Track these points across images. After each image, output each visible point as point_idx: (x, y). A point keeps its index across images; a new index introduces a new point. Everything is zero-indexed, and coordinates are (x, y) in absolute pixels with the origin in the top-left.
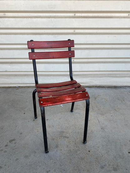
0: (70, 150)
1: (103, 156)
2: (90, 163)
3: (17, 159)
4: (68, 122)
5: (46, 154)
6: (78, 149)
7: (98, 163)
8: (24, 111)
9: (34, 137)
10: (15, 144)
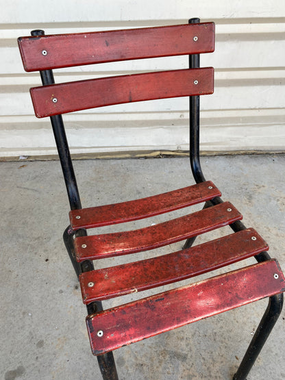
8: (45, 251)
9: (80, 359)
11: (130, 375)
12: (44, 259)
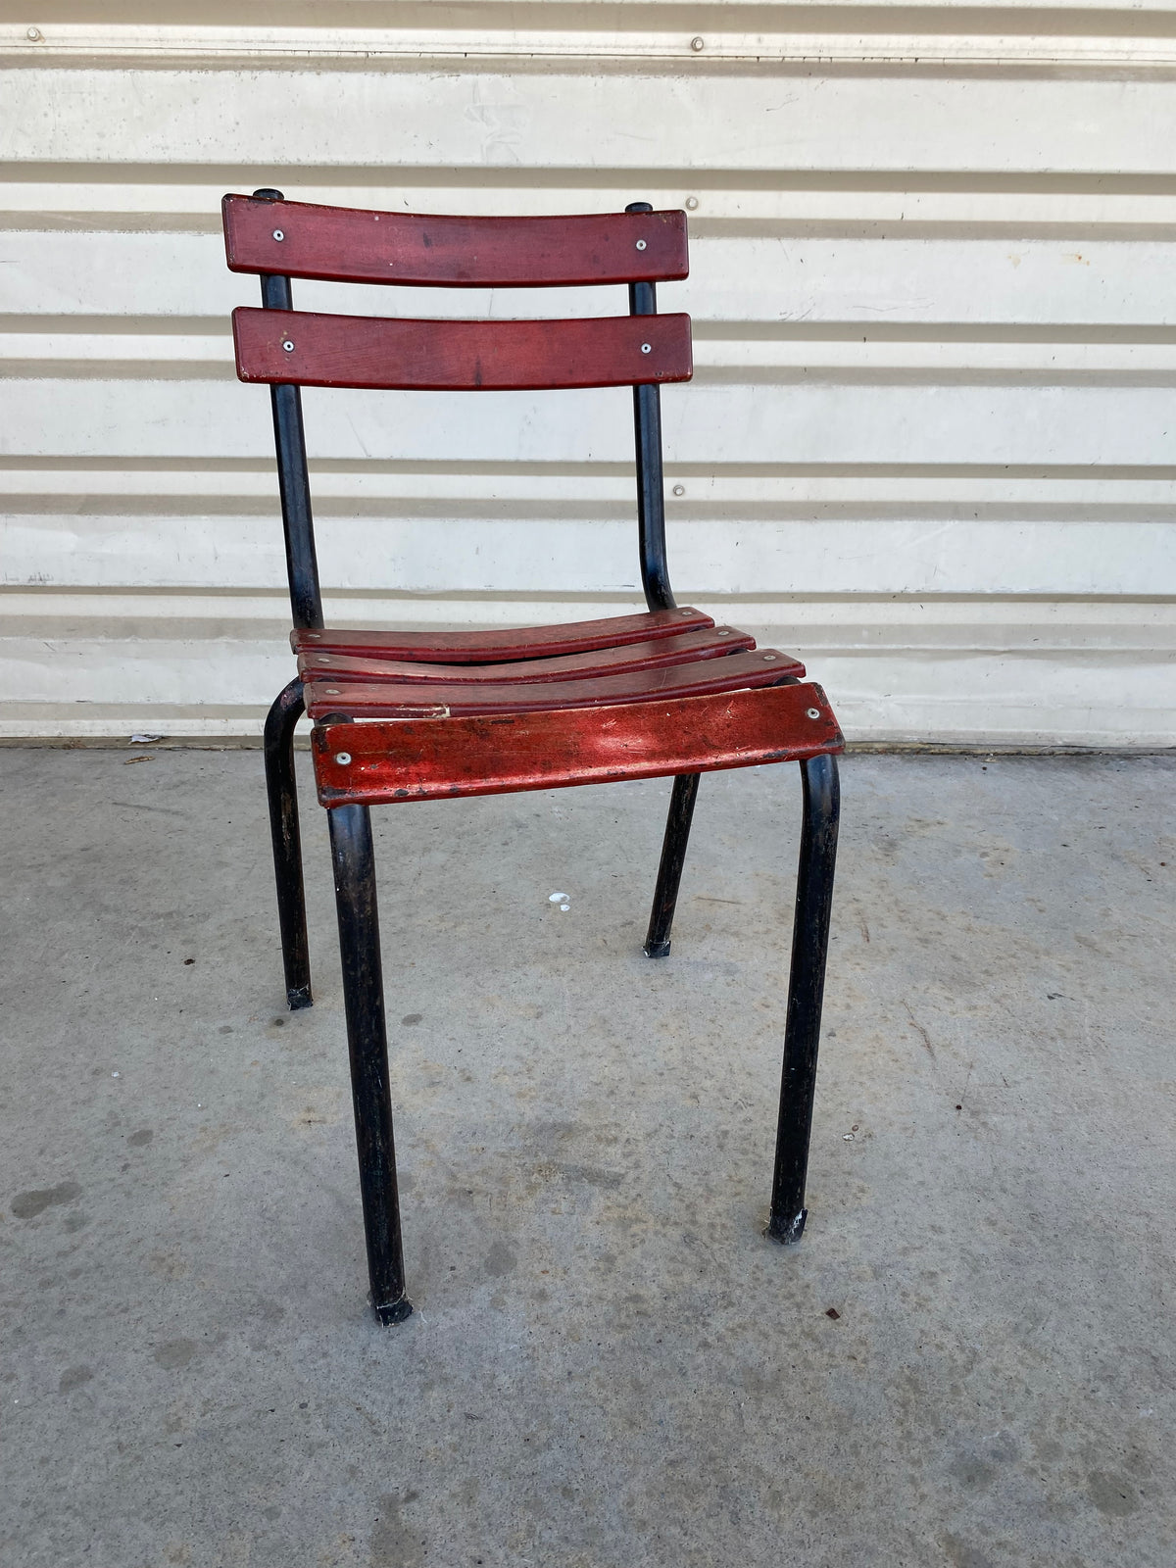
0: (636, 1298)
1: (986, 1364)
2: (843, 1432)
3: (77, 1377)
4: (618, 1040)
5: (380, 1334)
6: (719, 1287)
7: (930, 1430)
8: (187, 942)
10: (76, 1234)
12: (179, 958)
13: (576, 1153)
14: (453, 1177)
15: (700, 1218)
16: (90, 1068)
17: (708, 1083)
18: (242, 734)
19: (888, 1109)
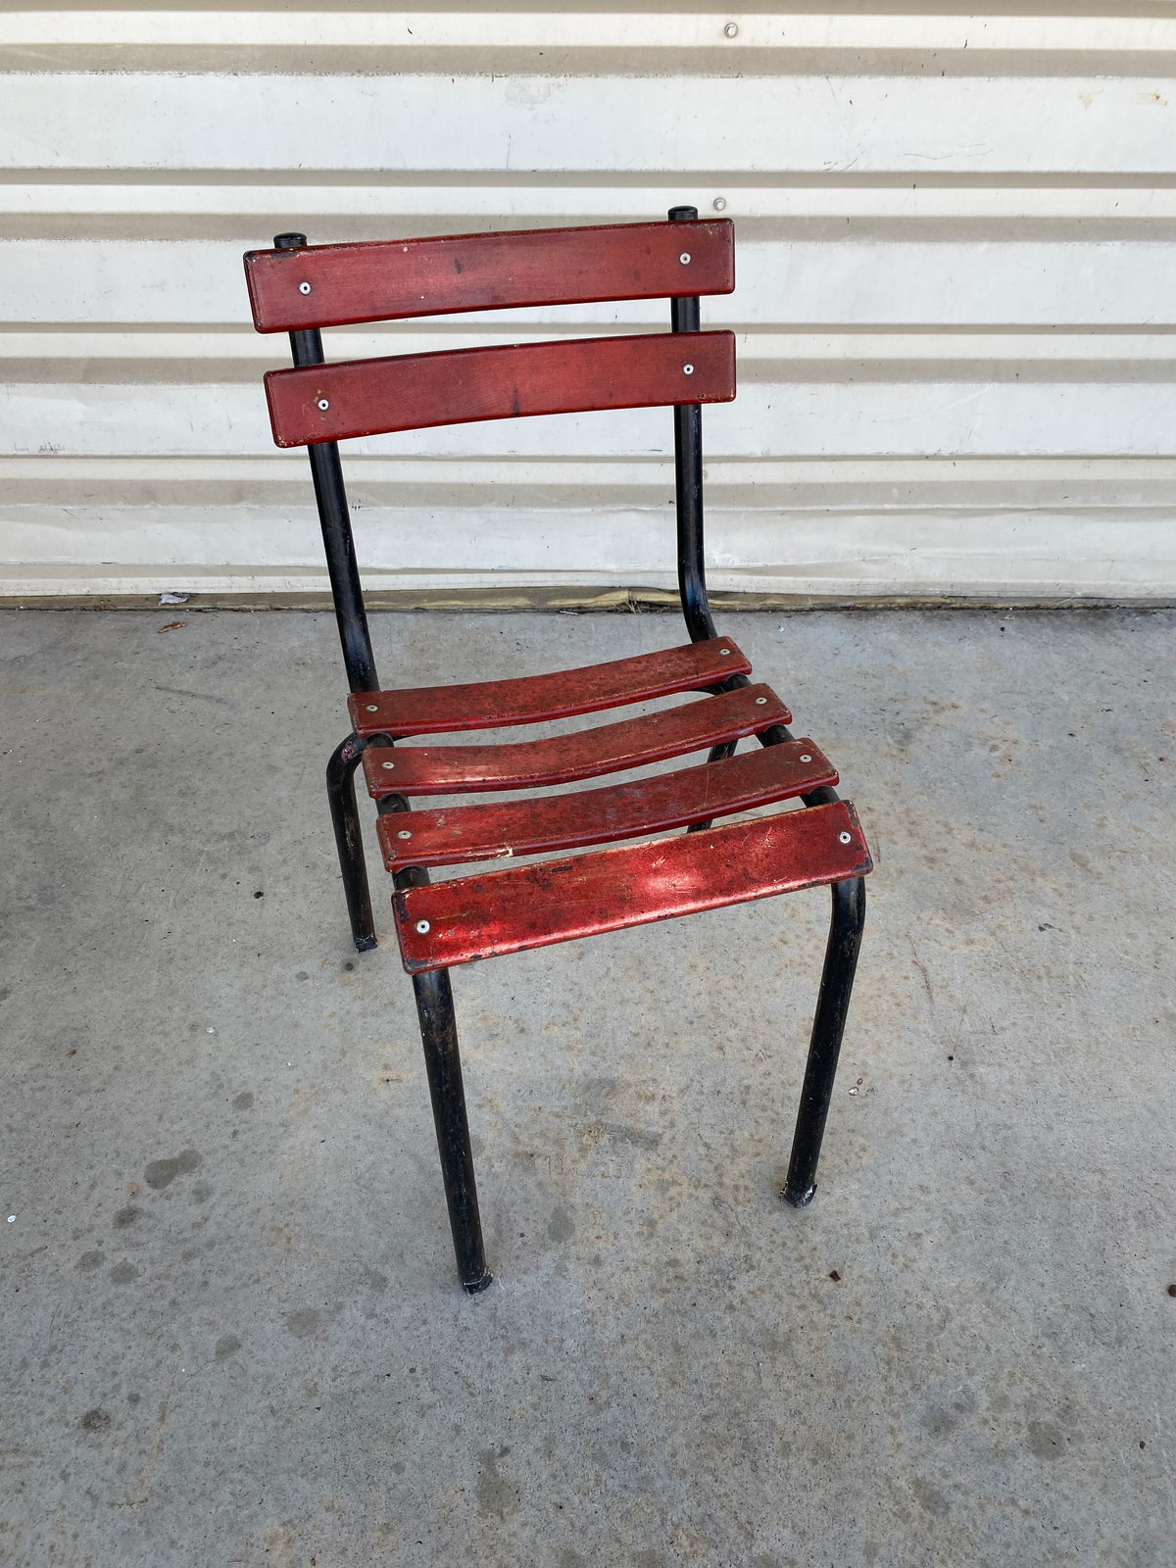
0: (674, 1263)
1: (953, 1325)
2: (840, 1387)
3: (229, 1347)
4: (652, 984)
5: (467, 1301)
6: (743, 1251)
7: (907, 1384)
8: (253, 869)
9: (358, 1137)
10: (203, 1204)
11: (496, 1176)
12: (248, 891)
13: (620, 1112)
14: (516, 1140)
15: (726, 1180)
16: (187, 1023)
17: (732, 1033)
18: (268, 590)
19: (890, 1060)
